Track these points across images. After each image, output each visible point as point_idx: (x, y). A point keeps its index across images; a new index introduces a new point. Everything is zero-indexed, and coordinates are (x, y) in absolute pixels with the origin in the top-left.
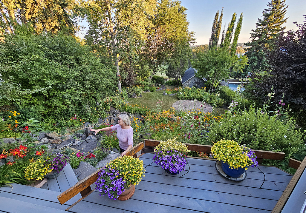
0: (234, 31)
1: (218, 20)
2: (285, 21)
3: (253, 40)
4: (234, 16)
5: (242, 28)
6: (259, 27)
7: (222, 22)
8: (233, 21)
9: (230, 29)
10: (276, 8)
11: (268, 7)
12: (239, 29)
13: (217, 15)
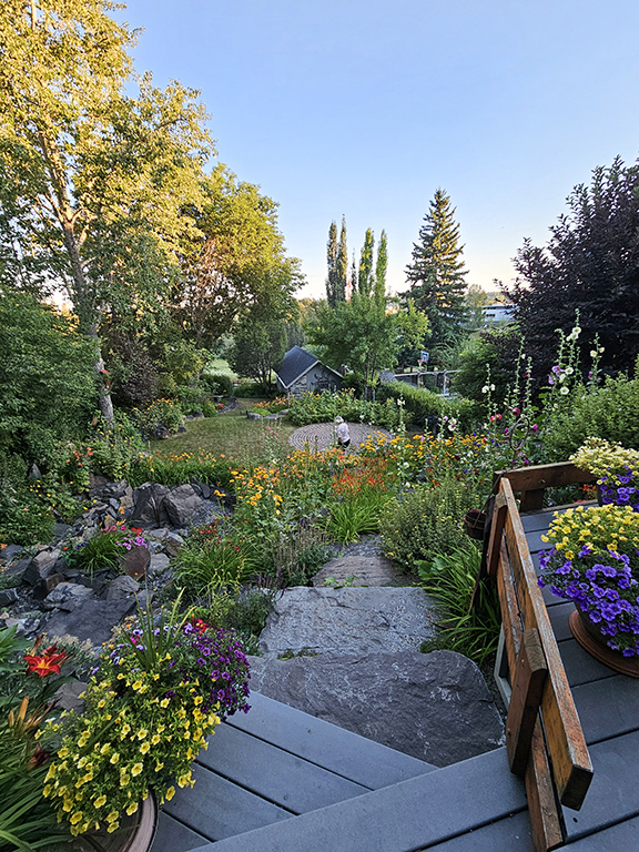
0: (374, 267)
1: (338, 240)
2: (460, 251)
3: (413, 286)
4: (368, 234)
5: (389, 261)
6: (419, 260)
7: (347, 244)
8: (369, 245)
9: (366, 261)
10: (441, 226)
11: (426, 223)
12: (382, 261)
13: (333, 229)
